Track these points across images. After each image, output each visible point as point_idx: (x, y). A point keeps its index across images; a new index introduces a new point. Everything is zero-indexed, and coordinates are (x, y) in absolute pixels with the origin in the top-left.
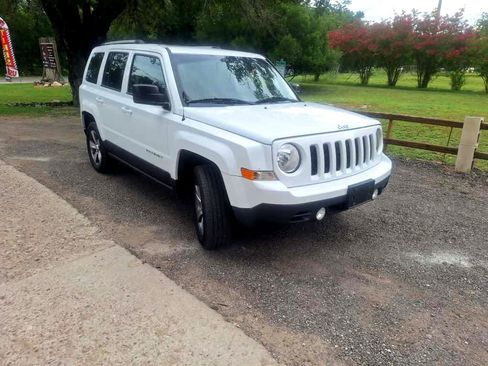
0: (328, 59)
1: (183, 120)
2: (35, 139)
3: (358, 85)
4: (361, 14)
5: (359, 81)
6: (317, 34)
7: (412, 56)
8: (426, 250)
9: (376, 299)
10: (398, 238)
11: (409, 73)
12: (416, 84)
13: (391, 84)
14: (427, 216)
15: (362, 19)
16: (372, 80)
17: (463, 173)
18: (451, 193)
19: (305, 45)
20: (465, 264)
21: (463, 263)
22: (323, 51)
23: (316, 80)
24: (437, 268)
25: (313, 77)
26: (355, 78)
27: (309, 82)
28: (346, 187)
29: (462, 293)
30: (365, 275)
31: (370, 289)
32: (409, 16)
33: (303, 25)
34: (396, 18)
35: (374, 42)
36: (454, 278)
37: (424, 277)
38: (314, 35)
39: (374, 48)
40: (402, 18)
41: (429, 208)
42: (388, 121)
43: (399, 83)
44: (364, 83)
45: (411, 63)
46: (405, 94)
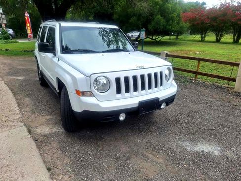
0: (180, 27)
1: (58, 61)
2: (23, 68)
3: (199, 41)
4: (204, 4)
5: (200, 39)
6: (175, 15)
7: (230, 26)
8: (195, 141)
9: (148, 172)
10: (181, 132)
11: (228, 35)
12: (232, 40)
13: (218, 41)
14: (205, 119)
15: (205, 6)
16: (207, 38)
17: (239, 93)
18: (227, 105)
19: (168, 21)
20: (216, 153)
21: (215, 152)
22: (178, 23)
23: (177, 38)
24: (197, 154)
25: (175, 37)
26: (198, 37)
27: (173, 39)
28: (138, 102)
29: (205, 174)
30: (149, 155)
31: (147, 165)
32: (229, 3)
33: (167, 10)
34: (221, 5)
35: (208, 18)
36: (205, 162)
37: (185, 159)
38: (173, 15)
39: (207, 21)
40: (225, 5)
41: (209, 114)
42: (197, 61)
43: (223, 40)
44: (203, 40)
45: (230, 29)
46: (224, 46)
